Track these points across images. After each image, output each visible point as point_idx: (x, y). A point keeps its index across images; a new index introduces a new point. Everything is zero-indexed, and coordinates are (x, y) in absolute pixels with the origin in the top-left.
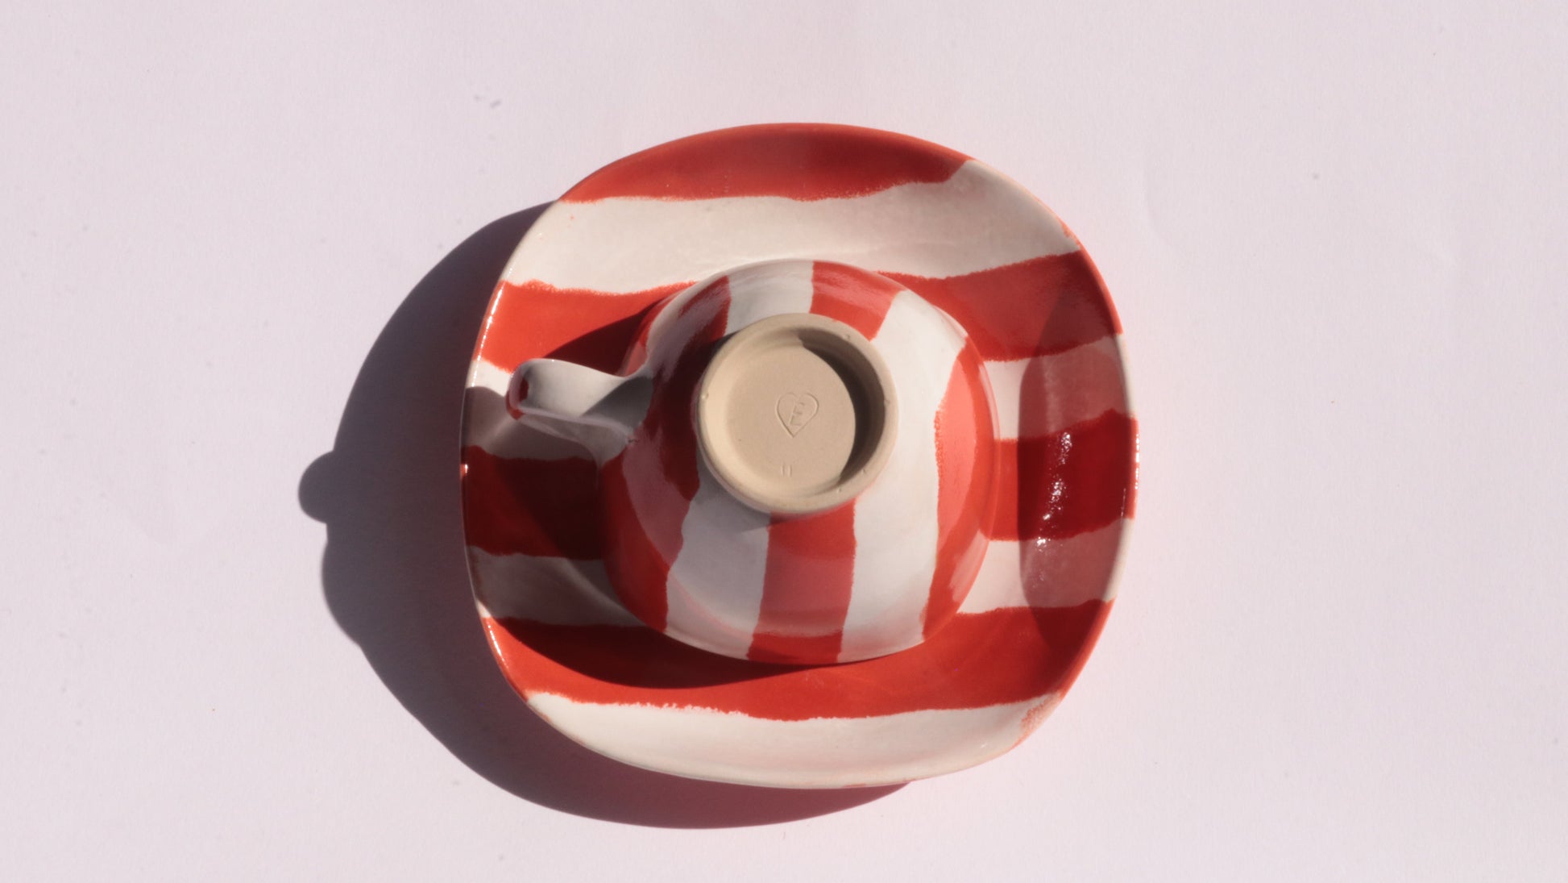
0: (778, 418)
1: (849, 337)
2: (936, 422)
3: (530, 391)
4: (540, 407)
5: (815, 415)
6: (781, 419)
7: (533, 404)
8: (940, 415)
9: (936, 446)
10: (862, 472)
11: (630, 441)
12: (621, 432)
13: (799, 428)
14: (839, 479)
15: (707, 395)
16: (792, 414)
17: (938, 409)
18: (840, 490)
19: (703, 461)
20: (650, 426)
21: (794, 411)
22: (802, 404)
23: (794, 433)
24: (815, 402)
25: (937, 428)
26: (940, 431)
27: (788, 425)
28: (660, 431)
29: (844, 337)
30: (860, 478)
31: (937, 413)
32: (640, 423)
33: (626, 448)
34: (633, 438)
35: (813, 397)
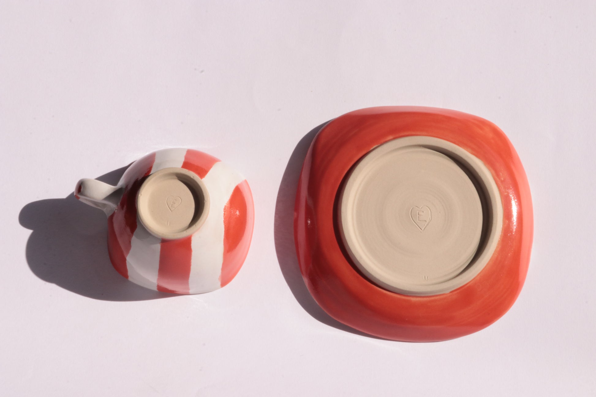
0: (167, 205)
1: (193, 177)
2: (224, 209)
3: (82, 189)
4: (85, 196)
5: (180, 204)
6: (168, 205)
7: (83, 194)
8: (226, 207)
9: (224, 218)
10: (194, 226)
11: (116, 210)
12: (113, 206)
13: (174, 208)
14: (187, 227)
15: (141, 195)
16: (172, 203)
17: (226, 205)
18: (186, 232)
19: (139, 219)
20: (122, 205)
21: (173, 202)
22: (176, 200)
23: (172, 210)
24: (181, 200)
25: (225, 212)
26: (226, 213)
27: (170, 207)
28: (125, 207)
29: (192, 177)
30: (194, 228)
31: (225, 206)
32: (119, 204)
33: (114, 212)
34: (116, 209)
35: (180, 198)
